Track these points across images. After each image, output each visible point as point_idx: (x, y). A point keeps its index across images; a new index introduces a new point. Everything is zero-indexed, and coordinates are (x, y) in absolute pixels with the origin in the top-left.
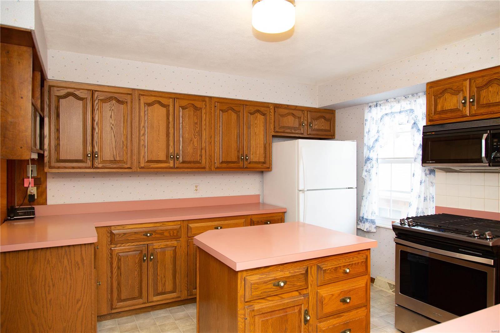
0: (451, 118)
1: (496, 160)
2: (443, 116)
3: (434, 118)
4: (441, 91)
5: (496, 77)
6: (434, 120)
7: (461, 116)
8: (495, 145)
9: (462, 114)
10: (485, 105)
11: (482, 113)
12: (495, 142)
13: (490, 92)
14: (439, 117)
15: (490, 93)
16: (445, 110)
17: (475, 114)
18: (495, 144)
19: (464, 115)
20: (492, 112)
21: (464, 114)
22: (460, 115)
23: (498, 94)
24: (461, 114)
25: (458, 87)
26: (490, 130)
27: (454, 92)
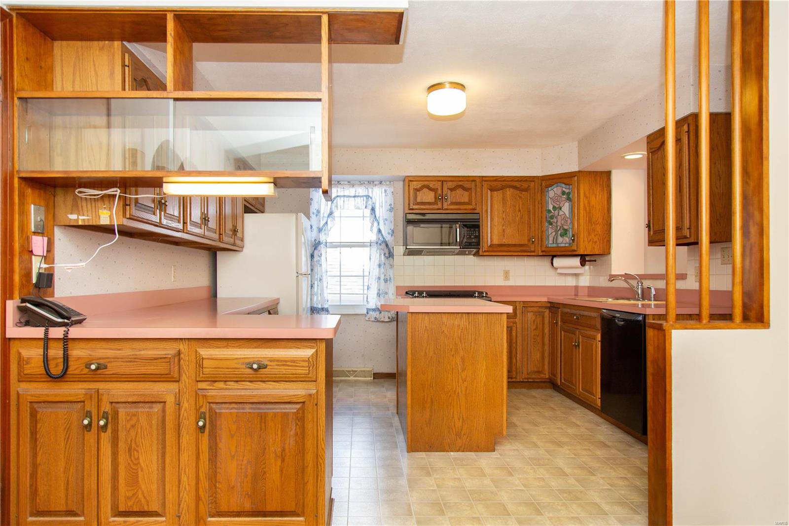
0: (429, 209)
1: (465, 244)
2: (422, 207)
3: (414, 208)
4: (421, 186)
5: (462, 184)
8: (462, 233)
10: (453, 203)
12: (463, 231)
13: (458, 194)
14: (419, 207)
16: (424, 202)
17: (448, 208)
21: (440, 207)
22: (437, 208)
23: (463, 196)
25: (434, 185)
26: (460, 222)
27: (431, 189)
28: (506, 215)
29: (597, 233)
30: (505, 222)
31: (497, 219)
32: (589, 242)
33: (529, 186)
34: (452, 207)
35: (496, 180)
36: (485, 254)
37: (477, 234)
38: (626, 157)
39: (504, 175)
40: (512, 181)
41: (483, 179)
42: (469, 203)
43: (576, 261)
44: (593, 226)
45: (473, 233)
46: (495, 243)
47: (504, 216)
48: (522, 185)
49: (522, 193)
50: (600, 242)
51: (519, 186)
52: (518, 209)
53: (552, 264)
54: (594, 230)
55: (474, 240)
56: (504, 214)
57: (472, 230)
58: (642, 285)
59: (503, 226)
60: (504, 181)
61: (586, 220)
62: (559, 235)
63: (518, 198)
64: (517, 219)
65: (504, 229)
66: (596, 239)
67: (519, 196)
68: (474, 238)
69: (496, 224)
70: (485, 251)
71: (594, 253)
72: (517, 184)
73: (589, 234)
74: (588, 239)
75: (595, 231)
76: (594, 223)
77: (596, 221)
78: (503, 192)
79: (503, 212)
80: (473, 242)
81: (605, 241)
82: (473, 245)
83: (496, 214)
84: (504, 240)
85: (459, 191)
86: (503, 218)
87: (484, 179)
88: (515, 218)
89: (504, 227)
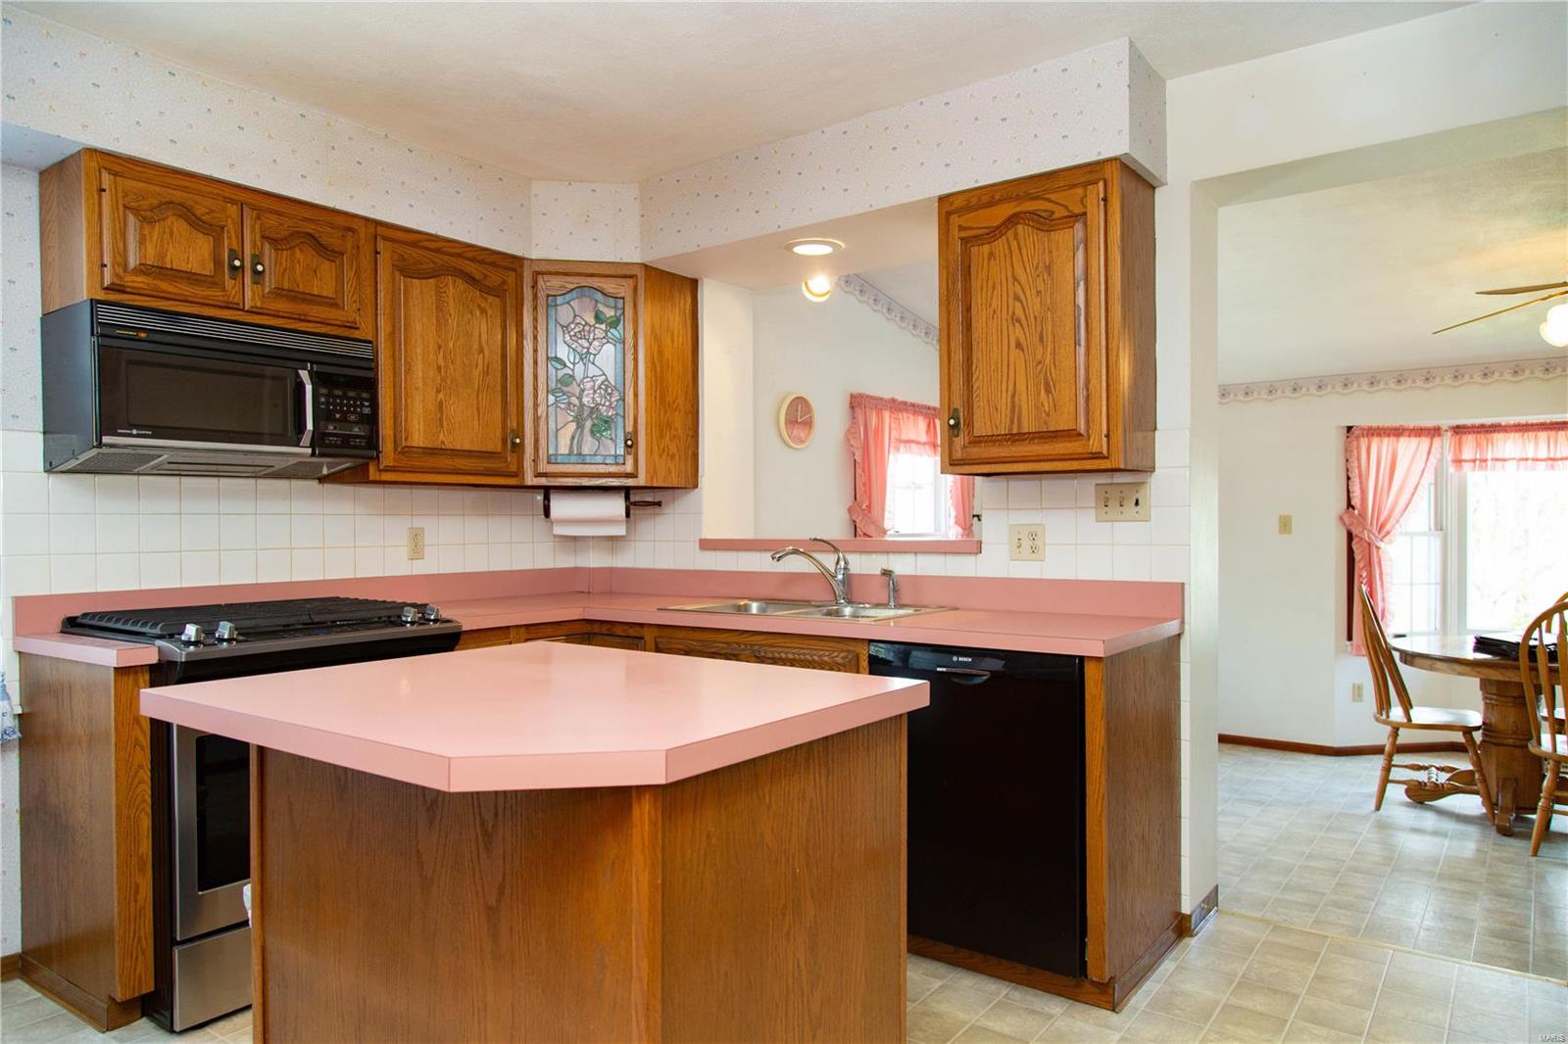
0: (191, 299)
1: (327, 442)
2: (164, 285)
3: (129, 284)
4: (155, 202)
5: (312, 232)
6: (128, 290)
7: (224, 305)
8: (323, 403)
9: (226, 298)
10: (284, 292)
11: (278, 311)
12: (323, 395)
13: (299, 262)
14: (148, 284)
15: (298, 266)
16: (172, 269)
17: (261, 308)
18: (323, 399)
19: (231, 303)
20: (302, 317)
21: (231, 299)
22: (221, 299)
23: (316, 274)
24: (223, 296)
25: (212, 211)
26: (312, 363)
27: (197, 223)
28: (445, 357)
29: (676, 433)
30: (442, 380)
31: (420, 366)
32: (661, 456)
33: (504, 282)
34: (282, 306)
35: (414, 244)
36: (386, 477)
37: (367, 411)
38: (799, 250)
39: (440, 234)
40: (459, 255)
41: (378, 229)
42: (333, 304)
43: (616, 506)
44: (668, 414)
45: (355, 406)
46: (415, 444)
47: (441, 362)
48: (486, 276)
49: (486, 299)
50: (680, 456)
51: (479, 277)
52: (476, 346)
53: (547, 512)
54: (669, 425)
55: (356, 430)
56: (441, 356)
57: (352, 394)
58: (845, 569)
59: (438, 391)
60: (438, 251)
61: (656, 397)
62: (587, 430)
63: (478, 313)
64: (476, 373)
65: (441, 404)
66: (673, 449)
67: (479, 306)
68: (356, 423)
69: (420, 383)
70: (387, 470)
71: (670, 485)
72: (471, 268)
73: (662, 436)
74: (659, 448)
75: (671, 428)
76: (669, 405)
77: (674, 402)
78: (437, 286)
79: (439, 347)
80: (357, 437)
81: (690, 453)
82: (356, 447)
83: (419, 351)
84: (441, 437)
85: (303, 256)
86: (439, 368)
87: (380, 230)
88: (471, 372)
89: (441, 396)
